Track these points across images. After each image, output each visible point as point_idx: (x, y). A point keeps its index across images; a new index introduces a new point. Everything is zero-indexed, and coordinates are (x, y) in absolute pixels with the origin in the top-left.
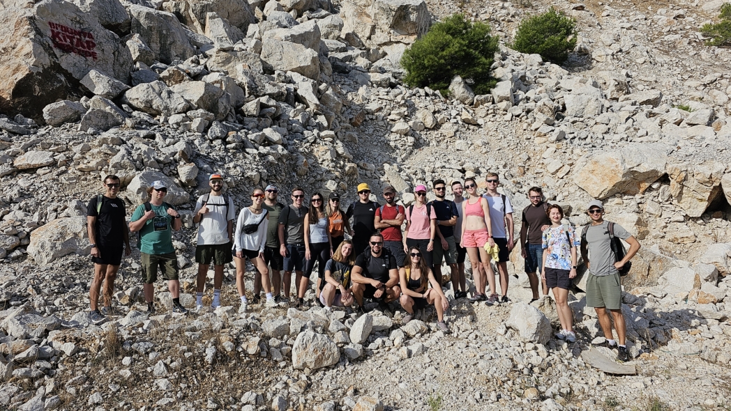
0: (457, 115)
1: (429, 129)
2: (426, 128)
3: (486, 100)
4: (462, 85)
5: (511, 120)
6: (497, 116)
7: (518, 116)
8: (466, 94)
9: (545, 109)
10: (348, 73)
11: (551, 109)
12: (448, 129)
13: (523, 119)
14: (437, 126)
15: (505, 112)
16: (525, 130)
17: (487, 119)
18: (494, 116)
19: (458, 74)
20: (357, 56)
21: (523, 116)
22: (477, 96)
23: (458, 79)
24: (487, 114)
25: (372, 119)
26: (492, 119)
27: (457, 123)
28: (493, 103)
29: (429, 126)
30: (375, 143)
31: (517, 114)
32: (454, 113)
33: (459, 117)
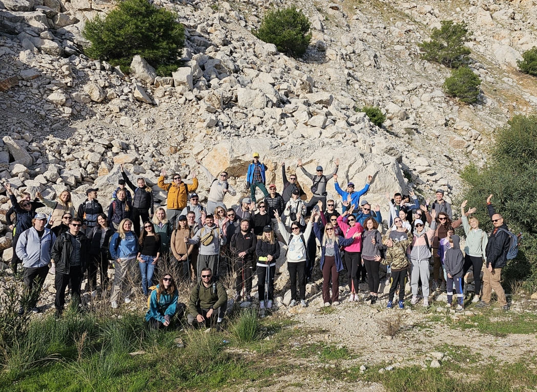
0: (129, 92)
1: (97, 103)
2: (92, 101)
3: (166, 82)
4: (142, 65)
5: (185, 104)
6: (173, 99)
7: (190, 101)
8: (146, 74)
9: (213, 98)
10: (17, 34)
11: (218, 99)
12: (115, 104)
13: (194, 104)
14: (105, 100)
15: (181, 96)
16: (193, 114)
17: (163, 100)
18: (169, 98)
19: (137, 54)
20: (31, 19)
21: (194, 102)
22: (158, 77)
23: (137, 59)
24: (165, 95)
25: (26, 86)
26: (167, 101)
27: (127, 99)
28: (173, 85)
29: (96, 100)
30: (22, 111)
31: (190, 99)
32: (126, 90)
33: (130, 95)
